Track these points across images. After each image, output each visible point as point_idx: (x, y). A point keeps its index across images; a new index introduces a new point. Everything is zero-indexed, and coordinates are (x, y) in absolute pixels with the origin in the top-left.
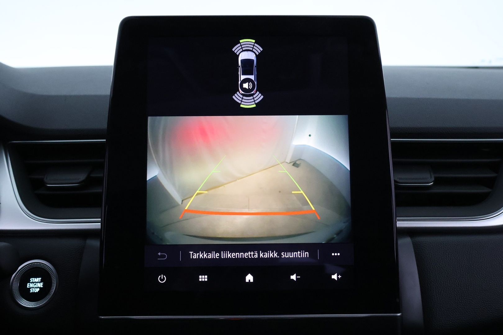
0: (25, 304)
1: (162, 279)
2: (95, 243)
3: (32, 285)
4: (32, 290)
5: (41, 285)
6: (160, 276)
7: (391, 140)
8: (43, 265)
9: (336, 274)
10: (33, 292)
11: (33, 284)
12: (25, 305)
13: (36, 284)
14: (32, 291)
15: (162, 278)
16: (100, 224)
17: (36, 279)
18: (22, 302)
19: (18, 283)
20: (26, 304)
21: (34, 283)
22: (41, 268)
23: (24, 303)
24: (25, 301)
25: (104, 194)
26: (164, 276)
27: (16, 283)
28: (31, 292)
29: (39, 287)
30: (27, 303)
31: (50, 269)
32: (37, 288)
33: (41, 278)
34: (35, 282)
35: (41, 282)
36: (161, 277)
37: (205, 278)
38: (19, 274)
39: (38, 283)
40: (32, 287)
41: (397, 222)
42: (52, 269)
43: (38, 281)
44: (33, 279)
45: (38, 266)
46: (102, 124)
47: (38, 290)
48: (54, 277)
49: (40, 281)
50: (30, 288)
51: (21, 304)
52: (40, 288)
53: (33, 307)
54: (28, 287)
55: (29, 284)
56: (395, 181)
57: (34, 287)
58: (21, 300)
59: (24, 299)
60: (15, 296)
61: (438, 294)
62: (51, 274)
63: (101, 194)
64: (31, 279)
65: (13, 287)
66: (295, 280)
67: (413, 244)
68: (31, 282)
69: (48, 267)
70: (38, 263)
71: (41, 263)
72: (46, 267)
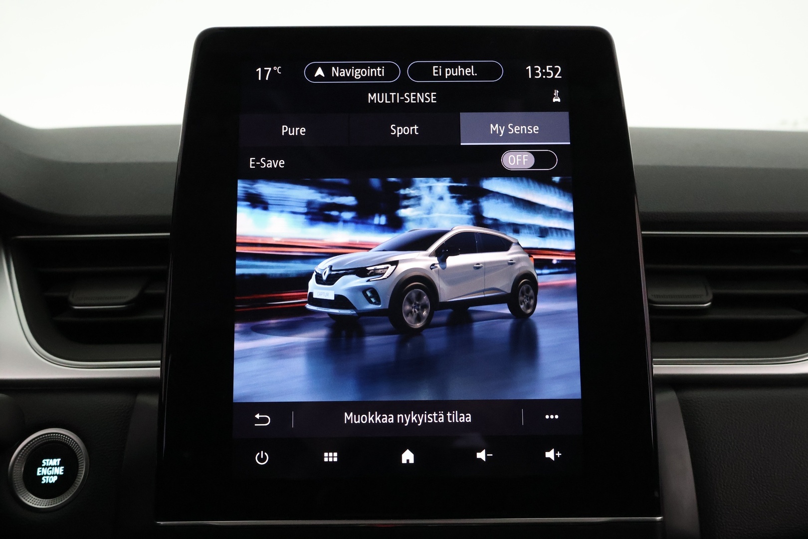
0: (33, 502)
2: (152, 401)
3: (45, 471)
4: (46, 479)
5: (60, 471)
6: (259, 454)
7: (643, 233)
8: (65, 438)
9: (553, 451)
10: (47, 482)
11: (46, 468)
12: (33, 504)
13: (51, 470)
14: (44, 480)
15: (262, 457)
16: (159, 369)
17: (51, 460)
18: (28, 500)
19: (21, 468)
20: (35, 503)
21: (48, 467)
22: (61, 443)
23: (31, 501)
24: (32, 498)
25: (166, 322)
26: (266, 454)
27: (18, 468)
28: (43, 482)
29: (56, 475)
30: (37, 501)
31: (73, 442)
32: (54, 475)
33: (60, 459)
34: (50, 466)
35: (60, 466)
36: (260, 456)
37: (333, 457)
38: (23, 452)
39: (56, 468)
40: (45, 474)
41: (654, 366)
42: (79, 444)
43: (56, 465)
44: (48, 460)
45: (58, 438)
46: (165, 207)
47: (55, 479)
48: (82, 458)
49: (58, 464)
50: (42, 476)
51: (26, 502)
52: (59, 476)
53: (47, 507)
54: (38, 474)
55: (41, 470)
56: (650, 301)
57: (48, 474)
58: (27, 495)
59: (31, 495)
60: (17, 489)
61: (724, 485)
62: (78, 452)
63: (160, 323)
64: (44, 461)
65: (14, 474)
66: (484, 459)
67: (680, 402)
68: (43, 465)
69: (72, 440)
70: (56, 433)
71: (61, 434)
72: (69, 440)
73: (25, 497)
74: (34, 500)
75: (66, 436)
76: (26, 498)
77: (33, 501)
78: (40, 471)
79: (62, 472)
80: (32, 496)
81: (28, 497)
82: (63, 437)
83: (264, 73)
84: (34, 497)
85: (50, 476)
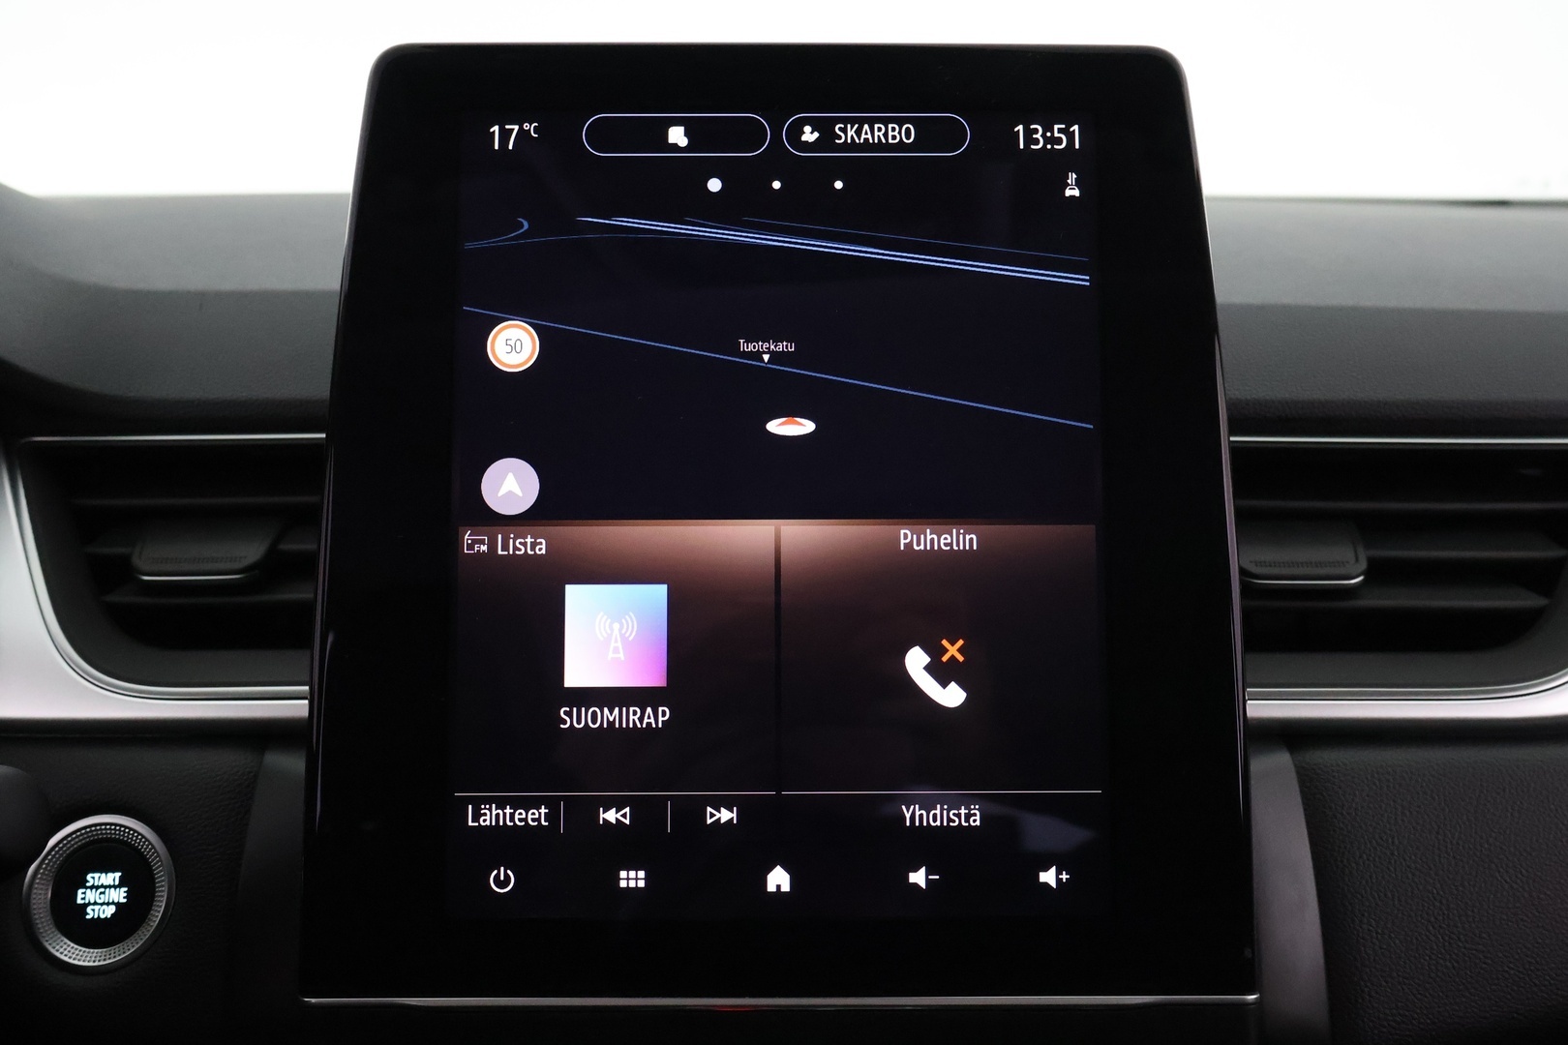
1: (502, 881)
2: (291, 764)
3: (91, 896)
4: (93, 910)
5: (120, 895)
6: (495, 872)
7: (1232, 439)
8: (128, 832)
9: (1053, 869)
10: (96, 917)
11: (94, 890)
12: (70, 957)
13: (104, 893)
14: (91, 913)
15: (502, 878)
16: (306, 702)
17: (104, 875)
18: (62, 950)
19: (47, 890)
20: (74, 956)
21: (97, 888)
22: (122, 842)
23: (66, 952)
24: (69, 946)
25: (319, 606)
26: (509, 872)
27: (41, 889)
28: (88, 917)
29: (113, 903)
30: (77, 952)
31: (144, 842)
32: (108, 904)
33: (120, 874)
34: (102, 886)
35: (120, 886)
36: (497, 876)
37: (637, 879)
38: (48, 864)
39: (113, 889)
40: (92, 901)
41: (1249, 702)
42: (155, 845)
43: (112, 884)
44: (96, 875)
45: (111, 834)
46: (315, 382)
47: (110, 911)
48: (161, 871)
49: (117, 883)
50: (86, 906)
51: (58, 954)
52: (118, 905)
53: (96, 964)
54: (79, 901)
55: (84, 893)
56: (1243, 572)
57: (99, 901)
58: (59, 941)
59: (66, 940)
60: (39, 929)
61: (1377, 933)
62: (153, 860)
63: (308, 608)
64: (89, 877)
65: (34, 901)
66: (923, 885)
67: (1298, 773)
68: (88, 884)
69: (143, 837)
70: (111, 824)
71: (121, 826)
72: (137, 837)
73: (54, 944)
74: (72, 951)
75: (131, 829)
76: (57, 947)
77: (71, 953)
78: (83, 896)
79: (124, 898)
80: (69, 942)
81: (62, 944)
82: (124, 831)
83: (505, 135)
84: (72, 945)
85: (102, 904)
